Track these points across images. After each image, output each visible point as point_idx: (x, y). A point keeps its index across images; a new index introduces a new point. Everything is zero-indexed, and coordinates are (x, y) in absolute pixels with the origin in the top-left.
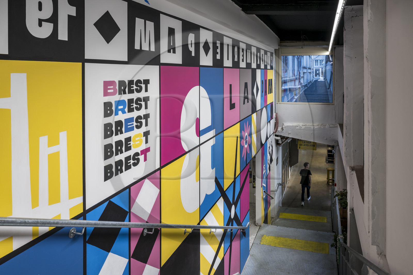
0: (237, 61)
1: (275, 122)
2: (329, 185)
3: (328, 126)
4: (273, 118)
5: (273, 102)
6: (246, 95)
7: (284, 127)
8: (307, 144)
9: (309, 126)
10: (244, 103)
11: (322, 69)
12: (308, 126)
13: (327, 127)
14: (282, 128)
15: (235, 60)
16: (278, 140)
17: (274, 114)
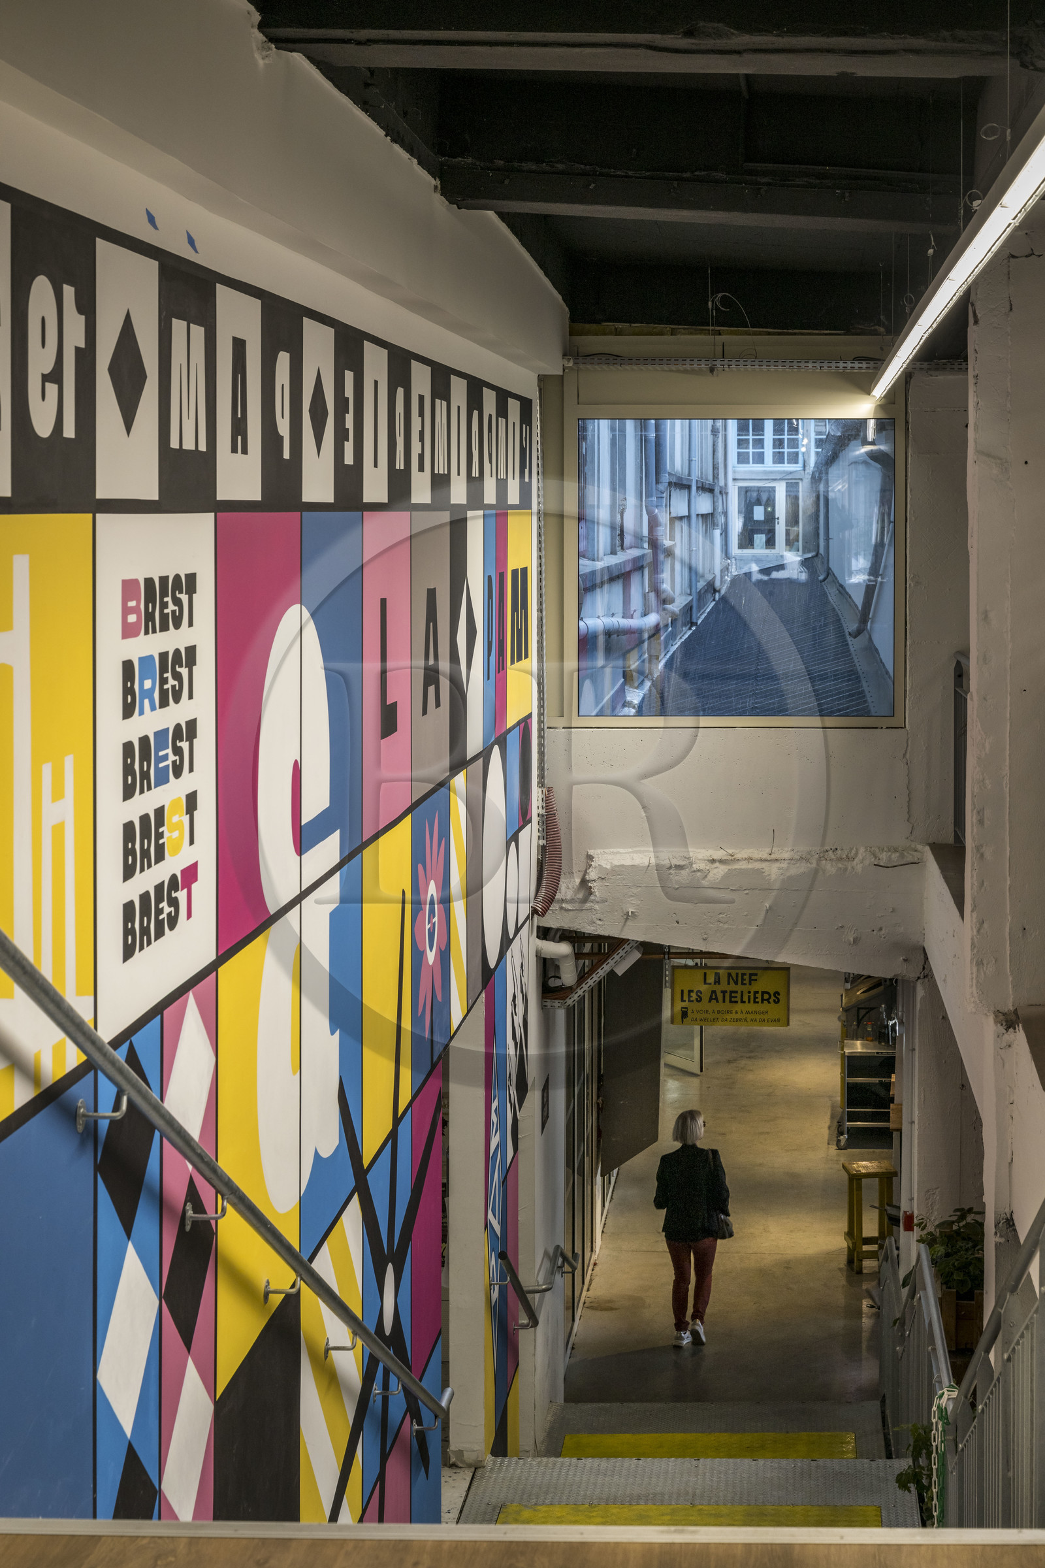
0: (402, 468)
1: (542, 842)
2: (860, 1272)
3: (867, 862)
4: (530, 821)
5: (530, 716)
6: (431, 662)
7: (592, 874)
8: (733, 987)
9: (750, 866)
10: (425, 712)
11: (792, 487)
12: (743, 865)
13: (858, 865)
14: (584, 882)
15: (397, 467)
16: (558, 960)
17: (536, 794)
